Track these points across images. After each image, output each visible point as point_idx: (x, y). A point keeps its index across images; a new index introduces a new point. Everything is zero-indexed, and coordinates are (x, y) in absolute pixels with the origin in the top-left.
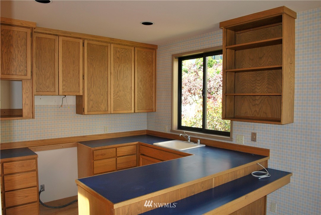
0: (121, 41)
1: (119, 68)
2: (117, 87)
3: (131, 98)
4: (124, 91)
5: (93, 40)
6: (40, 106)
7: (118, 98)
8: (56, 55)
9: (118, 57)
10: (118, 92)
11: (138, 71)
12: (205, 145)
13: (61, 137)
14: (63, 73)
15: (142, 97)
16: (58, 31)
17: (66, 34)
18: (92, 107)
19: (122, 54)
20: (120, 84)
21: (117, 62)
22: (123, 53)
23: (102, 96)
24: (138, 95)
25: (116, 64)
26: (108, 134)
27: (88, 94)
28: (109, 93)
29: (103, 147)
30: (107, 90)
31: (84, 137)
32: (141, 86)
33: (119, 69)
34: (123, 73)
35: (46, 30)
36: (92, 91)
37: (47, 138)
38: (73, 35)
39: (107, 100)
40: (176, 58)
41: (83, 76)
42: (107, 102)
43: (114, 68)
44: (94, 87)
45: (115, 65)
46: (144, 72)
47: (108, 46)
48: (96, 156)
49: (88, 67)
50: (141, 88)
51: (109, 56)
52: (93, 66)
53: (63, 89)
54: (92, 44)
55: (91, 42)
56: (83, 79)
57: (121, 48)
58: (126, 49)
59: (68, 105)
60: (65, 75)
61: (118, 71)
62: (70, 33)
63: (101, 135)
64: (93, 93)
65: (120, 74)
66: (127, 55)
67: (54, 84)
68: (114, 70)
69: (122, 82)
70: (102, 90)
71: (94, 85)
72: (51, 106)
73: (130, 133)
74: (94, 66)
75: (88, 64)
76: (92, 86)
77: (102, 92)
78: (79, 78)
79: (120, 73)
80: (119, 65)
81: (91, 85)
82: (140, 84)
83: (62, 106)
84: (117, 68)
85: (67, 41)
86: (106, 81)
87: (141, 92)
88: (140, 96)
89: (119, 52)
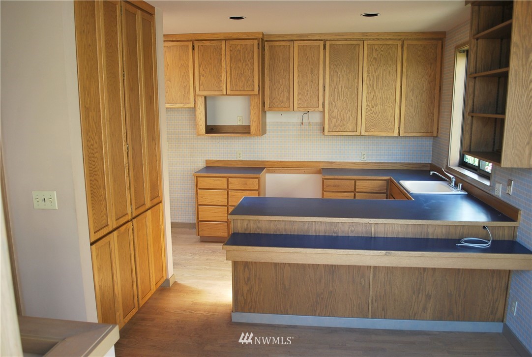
0: (379, 34)
1: (375, 72)
2: (372, 99)
3: (394, 115)
4: (382, 105)
5: (338, 40)
6: (281, 123)
7: (372, 115)
8: (290, 64)
9: (375, 58)
10: (373, 107)
11: (407, 75)
12: (466, 193)
13: (303, 160)
14: (299, 85)
15: (414, 114)
16: (292, 35)
17: (302, 38)
18: (335, 126)
19: (382, 53)
20: (376, 95)
21: (373, 65)
22: (382, 51)
23: (349, 111)
24: (406, 111)
25: (372, 68)
26: (366, 163)
27: (329, 110)
28: (359, 108)
29: (336, 177)
30: (356, 104)
31: (332, 163)
32: (413, 98)
33: (377, 74)
34: (382, 80)
35: (279, 37)
36: (335, 106)
37: (287, 160)
38: (310, 38)
39: (356, 118)
40: (460, 53)
41: (324, 87)
42: (356, 120)
43: (368, 73)
44: (337, 100)
45: (370, 69)
46: (420, 76)
47: (359, 45)
48: (327, 186)
49: (330, 75)
50: (412, 100)
51: (361, 58)
52: (337, 73)
53: (298, 104)
54: (336, 45)
55: (334, 43)
56: (324, 90)
57: (381, 45)
58: (389, 45)
59: (309, 123)
60: (301, 86)
61: (373, 78)
62: (307, 35)
63: (354, 163)
64: (336, 109)
65: (377, 82)
66: (389, 54)
67: (288, 99)
68: (368, 76)
69: (380, 93)
70: (349, 104)
71: (337, 98)
72: (293, 123)
73: (401, 165)
74: (339, 73)
75: (330, 71)
76: (336, 100)
77: (349, 107)
78: (318, 90)
79: (377, 80)
80: (376, 69)
81: (334, 99)
82: (411, 94)
83: (302, 123)
84: (374, 73)
85: (304, 45)
86: (356, 92)
87: (412, 106)
88: (411, 112)
89: (377, 50)
